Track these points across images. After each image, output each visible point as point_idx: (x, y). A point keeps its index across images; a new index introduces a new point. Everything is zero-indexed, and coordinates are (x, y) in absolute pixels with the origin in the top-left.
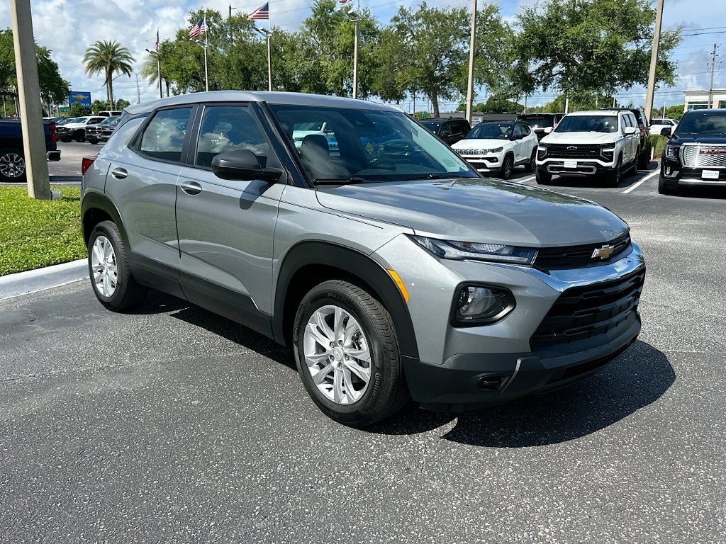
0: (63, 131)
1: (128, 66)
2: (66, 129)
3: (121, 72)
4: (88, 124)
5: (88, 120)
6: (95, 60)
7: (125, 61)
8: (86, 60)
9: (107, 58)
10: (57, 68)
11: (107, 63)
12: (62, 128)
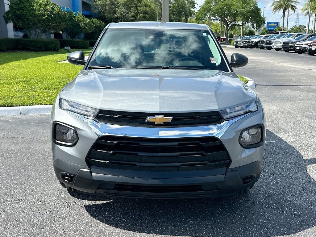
0: (250, 43)
1: (295, 7)
2: (251, 42)
3: (290, 10)
4: (263, 38)
5: (264, 37)
6: (278, 4)
7: (293, 4)
8: (273, 5)
9: (284, 3)
10: (260, 11)
11: (283, 6)
12: (249, 41)
